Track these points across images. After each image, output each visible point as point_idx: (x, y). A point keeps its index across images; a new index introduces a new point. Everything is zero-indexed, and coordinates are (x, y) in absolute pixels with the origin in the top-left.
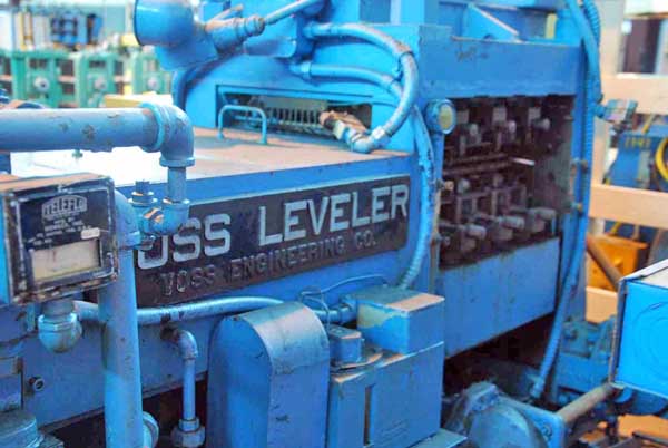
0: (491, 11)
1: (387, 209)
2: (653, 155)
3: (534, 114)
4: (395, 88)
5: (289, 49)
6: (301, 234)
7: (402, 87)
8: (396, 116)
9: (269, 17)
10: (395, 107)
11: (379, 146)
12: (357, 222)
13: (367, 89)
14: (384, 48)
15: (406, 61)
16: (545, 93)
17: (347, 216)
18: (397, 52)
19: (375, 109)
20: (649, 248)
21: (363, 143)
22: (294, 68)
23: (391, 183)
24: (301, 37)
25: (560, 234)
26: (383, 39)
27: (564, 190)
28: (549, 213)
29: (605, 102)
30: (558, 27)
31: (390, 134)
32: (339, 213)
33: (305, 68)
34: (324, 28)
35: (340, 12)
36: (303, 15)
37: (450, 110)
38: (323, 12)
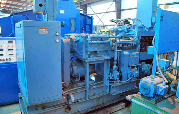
1: (134, 45)
5: (126, 32)
7: (136, 35)
8: (135, 37)
9: (124, 29)
13: (133, 35)
14: (134, 32)
18: (136, 32)
21: (132, 40)
23: (135, 43)
24: (127, 31)
31: (135, 39)
33: (128, 33)
34: (129, 30)
35: (131, 29)
36: (127, 29)
37: (140, 37)
38: (129, 28)
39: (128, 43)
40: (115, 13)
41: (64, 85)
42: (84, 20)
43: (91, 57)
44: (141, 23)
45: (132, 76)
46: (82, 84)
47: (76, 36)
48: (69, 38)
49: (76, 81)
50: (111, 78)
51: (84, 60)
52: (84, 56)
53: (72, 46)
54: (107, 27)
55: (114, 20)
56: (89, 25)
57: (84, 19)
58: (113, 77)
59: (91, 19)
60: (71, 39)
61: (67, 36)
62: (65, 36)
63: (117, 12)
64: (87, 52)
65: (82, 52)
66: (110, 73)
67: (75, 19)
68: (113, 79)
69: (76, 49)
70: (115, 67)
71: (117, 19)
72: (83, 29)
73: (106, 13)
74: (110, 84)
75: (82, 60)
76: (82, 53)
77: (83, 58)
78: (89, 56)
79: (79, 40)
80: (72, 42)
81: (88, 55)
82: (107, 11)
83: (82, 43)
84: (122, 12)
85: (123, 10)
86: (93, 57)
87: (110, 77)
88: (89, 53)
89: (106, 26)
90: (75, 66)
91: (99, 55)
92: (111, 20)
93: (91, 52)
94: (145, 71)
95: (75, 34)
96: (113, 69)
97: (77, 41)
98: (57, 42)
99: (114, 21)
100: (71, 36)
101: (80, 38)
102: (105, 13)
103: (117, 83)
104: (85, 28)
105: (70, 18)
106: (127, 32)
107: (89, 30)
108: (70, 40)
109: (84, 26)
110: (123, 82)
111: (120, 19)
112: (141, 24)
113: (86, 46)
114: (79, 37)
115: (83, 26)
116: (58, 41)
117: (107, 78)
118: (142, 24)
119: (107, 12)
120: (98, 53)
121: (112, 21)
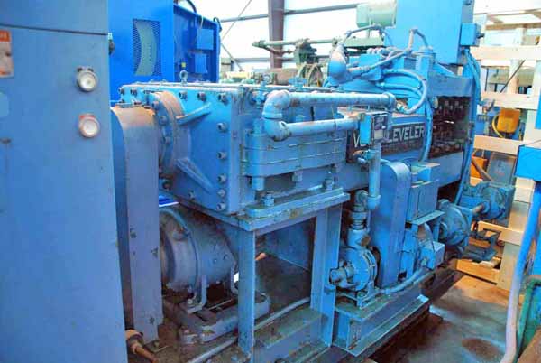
0: (444, 65)
1: (418, 134)
2: (491, 123)
3: (457, 103)
4: (419, 92)
5: (378, 77)
6: (397, 140)
7: (422, 92)
8: (421, 102)
9: (372, 66)
10: (420, 99)
11: (414, 112)
12: (411, 137)
13: (406, 92)
14: (415, 78)
15: (424, 83)
16: (461, 95)
17: (408, 136)
18: (420, 79)
19: (410, 99)
20: (488, 161)
21: (408, 111)
22: (378, 85)
23: (420, 125)
24: (382, 74)
25: (464, 150)
26: (414, 75)
27: (466, 133)
28: (462, 141)
29: (482, 100)
30: (464, 71)
31: (419, 108)
32: (406, 134)
33: (383, 84)
34: (390, 71)
35: (396, 65)
36: (383, 67)
37: (436, 100)
38: (390, 65)
39: (401, 127)
40: (266, 21)
41: (136, 345)
42: (184, 32)
43: (269, 201)
44: (426, 44)
45: (424, 263)
46: (219, 327)
47: (184, 97)
48: (148, 103)
49: (190, 311)
50: (343, 284)
51: (233, 221)
52: (236, 201)
53: (165, 143)
54: (242, 65)
55: (265, 43)
56: (205, 51)
57: (186, 28)
58: (350, 279)
59: (212, 31)
60: (158, 108)
61: (134, 93)
62: (123, 92)
63: (273, 19)
64: (249, 177)
65: (223, 178)
66: (341, 264)
67: (156, 25)
68: (352, 287)
69: (185, 161)
70: (357, 234)
71: (274, 40)
72: (184, 65)
73: (238, 23)
74: (338, 310)
75: (224, 219)
76: (226, 182)
77: (231, 211)
78: (260, 200)
79: (204, 116)
80: (166, 124)
81: (253, 194)
82: (242, 16)
83: (225, 131)
84: (289, 20)
85: (292, 12)
86: (276, 201)
87: (339, 280)
88: (259, 185)
89: (238, 61)
90: (183, 243)
91: (297, 189)
92: (258, 40)
93: (268, 179)
94: (454, 234)
95: (179, 87)
96: (352, 243)
97: (194, 123)
98: (85, 138)
99: (265, 47)
100: (156, 95)
101: (209, 104)
102: (234, 20)
103: (367, 302)
104: (191, 61)
105: (134, 20)
106: (381, 81)
107: (207, 72)
108: (151, 112)
109: (186, 56)
110: (387, 291)
111: (282, 39)
112: (424, 48)
113: (246, 149)
114: (203, 98)
115: (182, 56)
116: (90, 129)
117: (325, 283)
118: (430, 47)
119: (242, 19)
120: (299, 178)
121: (261, 45)
